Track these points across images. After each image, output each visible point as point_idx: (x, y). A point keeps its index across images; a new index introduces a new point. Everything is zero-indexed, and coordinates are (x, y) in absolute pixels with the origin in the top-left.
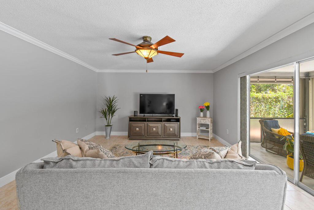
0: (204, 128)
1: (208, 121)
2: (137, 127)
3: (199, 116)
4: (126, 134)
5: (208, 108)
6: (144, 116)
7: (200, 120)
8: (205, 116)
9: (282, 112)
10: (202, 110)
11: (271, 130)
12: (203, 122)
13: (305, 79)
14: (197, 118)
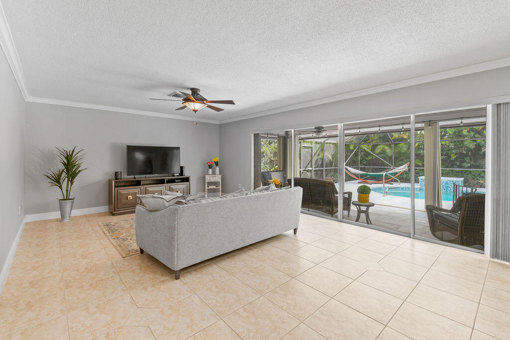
0: (214, 187)
1: (218, 178)
2: (129, 194)
3: (208, 174)
4: (104, 209)
5: (217, 163)
6: (135, 178)
7: (209, 178)
8: (214, 173)
9: (266, 167)
10: (210, 167)
11: (268, 181)
12: (212, 180)
13: (285, 137)
14: (206, 176)
